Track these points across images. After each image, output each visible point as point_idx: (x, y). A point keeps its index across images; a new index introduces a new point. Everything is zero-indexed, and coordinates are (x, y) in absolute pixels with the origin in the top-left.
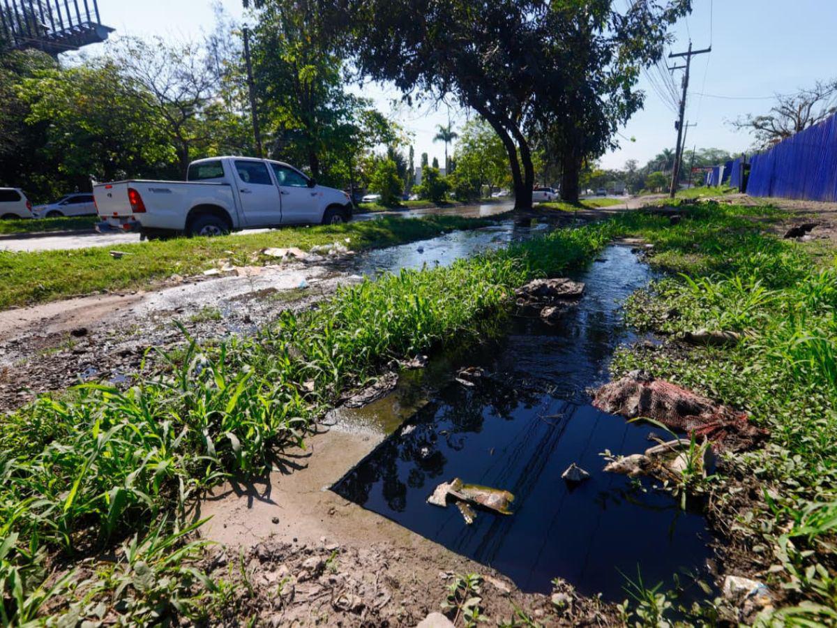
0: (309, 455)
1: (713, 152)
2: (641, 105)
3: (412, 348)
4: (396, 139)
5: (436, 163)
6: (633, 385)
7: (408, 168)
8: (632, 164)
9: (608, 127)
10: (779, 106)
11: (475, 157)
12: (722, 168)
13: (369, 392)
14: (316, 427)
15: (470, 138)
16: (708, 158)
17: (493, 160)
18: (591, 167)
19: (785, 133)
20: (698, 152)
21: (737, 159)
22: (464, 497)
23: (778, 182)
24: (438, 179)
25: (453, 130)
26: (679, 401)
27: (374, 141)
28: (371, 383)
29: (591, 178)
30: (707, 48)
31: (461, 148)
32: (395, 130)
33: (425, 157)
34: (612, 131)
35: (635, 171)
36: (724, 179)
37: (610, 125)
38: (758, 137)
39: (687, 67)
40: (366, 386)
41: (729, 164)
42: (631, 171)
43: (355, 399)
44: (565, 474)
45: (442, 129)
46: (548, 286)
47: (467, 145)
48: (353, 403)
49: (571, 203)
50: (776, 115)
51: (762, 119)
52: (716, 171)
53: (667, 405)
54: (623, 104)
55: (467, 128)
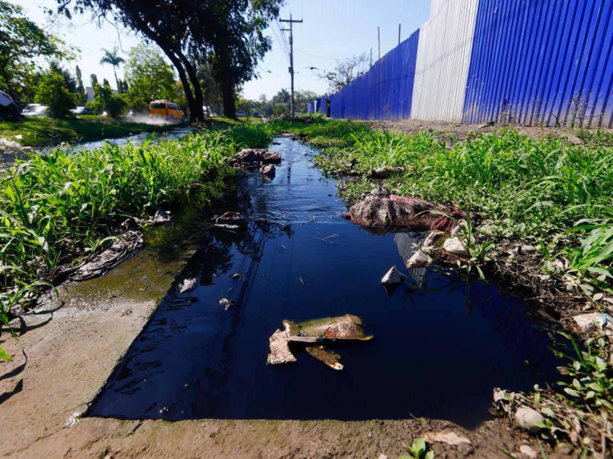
0: (20, 369)
1: (308, 93)
2: (270, 48)
3: (149, 204)
4: (59, 53)
5: (106, 83)
6: (378, 200)
7: (77, 86)
8: (263, 97)
9: (251, 60)
10: (337, 67)
11: (145, 79)
12: (315, 102)
13: (105, 257)
14: (22, 321)
15: (138, 63)
16: (306, 97)
17: (162, 84)
18: (238, 97)
19: (342, 84)
20: (301, 93)
21: (323, 97)
22: (312, 339)
23: (346, 110)
24: (112, 96)
25: (119, 55)
26: (415, 205)
27: (32, 51)
28: (108, 245)
29: (239, 105)
30: (300, 20)
31: (130, 71)
32: (56, 43)
33: (94, 78)
34: (255, 64)
35: (266, 102)
36: (317, 110)
37: (253, 59)
38: (330, 85)
39: (291, 30)
40: (99, 250)
41: (319, 100)
42: (264, 102)
43: (86, 268)
44: (385, 278)
45: (108, 54)
46: (256, 153)
47: (135, 68)
48: (86, 273)
49: (232, 118)
50: (337, 72)
51: (330, 74)
52: (313, 104)
53: (407, 210)
54: (258, 45)
55: (133, 54)
